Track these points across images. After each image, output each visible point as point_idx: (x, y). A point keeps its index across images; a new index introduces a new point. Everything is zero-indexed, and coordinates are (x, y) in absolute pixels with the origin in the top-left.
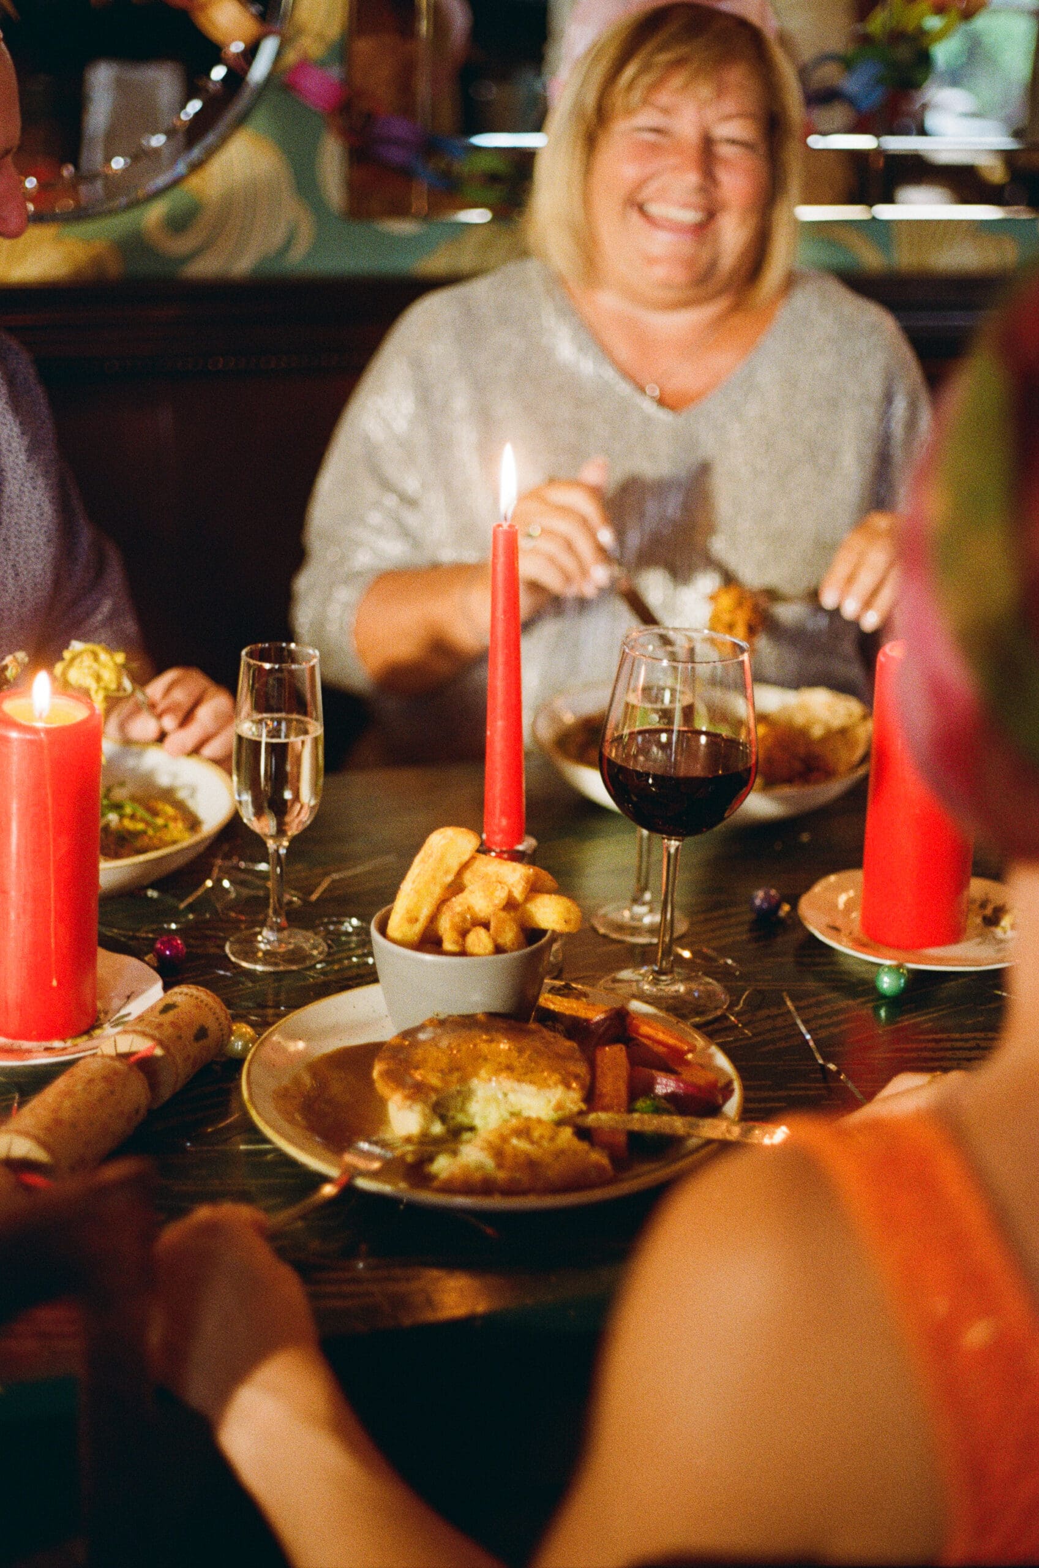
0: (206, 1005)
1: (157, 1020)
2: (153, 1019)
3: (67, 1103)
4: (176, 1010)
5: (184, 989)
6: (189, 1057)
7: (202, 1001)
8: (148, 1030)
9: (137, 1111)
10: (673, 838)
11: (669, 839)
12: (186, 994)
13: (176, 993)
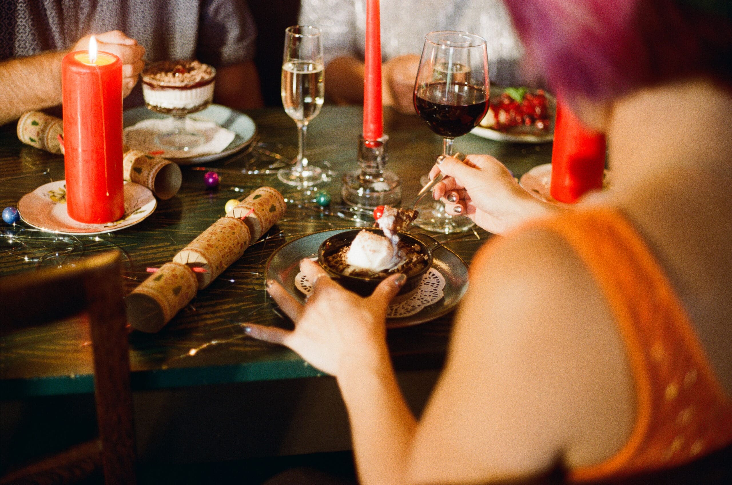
0: (275, 196)
1: (252, 202)
2: (251, 202)
3: (214, 237)
4: (260, 198)
5: (264, 188)
6: (267, 219)
7: (272, 194)
8: (248, 206)
9: (245, 243)
10: (448, 137)
11: (446, 138)
12: (265, 191)
13: (260, 191)
